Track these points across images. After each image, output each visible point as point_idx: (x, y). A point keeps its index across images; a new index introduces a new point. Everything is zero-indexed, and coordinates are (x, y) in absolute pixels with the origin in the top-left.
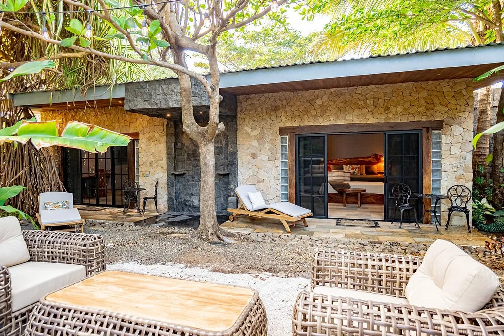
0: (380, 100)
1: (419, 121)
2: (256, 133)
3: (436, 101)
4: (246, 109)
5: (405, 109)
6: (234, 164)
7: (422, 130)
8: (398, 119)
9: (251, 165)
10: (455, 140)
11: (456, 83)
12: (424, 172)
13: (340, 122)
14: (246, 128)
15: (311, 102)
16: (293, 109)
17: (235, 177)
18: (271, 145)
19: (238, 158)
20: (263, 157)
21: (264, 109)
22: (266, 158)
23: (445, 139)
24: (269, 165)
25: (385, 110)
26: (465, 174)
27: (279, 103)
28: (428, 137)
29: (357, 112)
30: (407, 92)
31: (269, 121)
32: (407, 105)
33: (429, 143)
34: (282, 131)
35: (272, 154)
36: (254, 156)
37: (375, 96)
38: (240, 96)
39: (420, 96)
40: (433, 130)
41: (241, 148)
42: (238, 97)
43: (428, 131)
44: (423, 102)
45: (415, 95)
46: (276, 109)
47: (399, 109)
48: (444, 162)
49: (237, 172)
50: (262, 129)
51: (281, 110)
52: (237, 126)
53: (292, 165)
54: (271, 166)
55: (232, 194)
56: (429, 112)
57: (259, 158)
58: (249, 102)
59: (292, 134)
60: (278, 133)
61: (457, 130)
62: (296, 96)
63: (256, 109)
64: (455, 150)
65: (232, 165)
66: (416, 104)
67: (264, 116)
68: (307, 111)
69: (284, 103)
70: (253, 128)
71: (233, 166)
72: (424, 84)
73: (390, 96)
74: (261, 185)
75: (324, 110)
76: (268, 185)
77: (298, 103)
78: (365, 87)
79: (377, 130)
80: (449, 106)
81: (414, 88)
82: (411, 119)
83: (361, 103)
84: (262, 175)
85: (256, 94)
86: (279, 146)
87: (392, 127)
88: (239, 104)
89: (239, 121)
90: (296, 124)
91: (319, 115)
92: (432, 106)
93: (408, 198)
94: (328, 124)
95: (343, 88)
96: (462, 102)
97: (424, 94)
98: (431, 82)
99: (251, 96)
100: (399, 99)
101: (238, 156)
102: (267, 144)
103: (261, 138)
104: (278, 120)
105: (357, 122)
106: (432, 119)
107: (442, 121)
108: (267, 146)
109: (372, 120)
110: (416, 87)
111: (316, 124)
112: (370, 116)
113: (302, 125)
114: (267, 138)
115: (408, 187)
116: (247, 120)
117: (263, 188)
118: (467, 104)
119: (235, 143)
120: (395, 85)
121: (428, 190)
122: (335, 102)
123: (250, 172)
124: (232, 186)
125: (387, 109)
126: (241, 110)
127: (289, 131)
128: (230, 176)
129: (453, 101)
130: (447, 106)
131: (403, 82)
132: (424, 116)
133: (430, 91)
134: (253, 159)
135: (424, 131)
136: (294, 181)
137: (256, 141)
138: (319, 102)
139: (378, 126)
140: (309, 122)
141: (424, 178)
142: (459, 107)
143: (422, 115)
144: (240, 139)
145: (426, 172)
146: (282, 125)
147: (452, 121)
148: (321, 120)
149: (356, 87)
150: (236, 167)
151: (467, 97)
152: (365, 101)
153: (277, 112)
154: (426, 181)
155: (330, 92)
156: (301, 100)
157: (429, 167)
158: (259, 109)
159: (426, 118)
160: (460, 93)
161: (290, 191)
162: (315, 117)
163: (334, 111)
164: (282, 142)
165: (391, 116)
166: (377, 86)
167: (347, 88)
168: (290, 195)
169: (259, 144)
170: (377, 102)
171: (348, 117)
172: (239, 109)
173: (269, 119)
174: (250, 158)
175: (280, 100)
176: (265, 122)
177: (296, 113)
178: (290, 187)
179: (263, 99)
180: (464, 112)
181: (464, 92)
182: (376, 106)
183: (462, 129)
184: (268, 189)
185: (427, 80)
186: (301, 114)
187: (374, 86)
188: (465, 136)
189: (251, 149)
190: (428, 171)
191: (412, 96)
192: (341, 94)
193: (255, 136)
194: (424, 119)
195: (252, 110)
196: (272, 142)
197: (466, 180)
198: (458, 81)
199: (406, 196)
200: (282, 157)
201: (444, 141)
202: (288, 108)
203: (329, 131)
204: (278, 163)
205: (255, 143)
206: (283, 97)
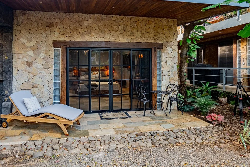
0: (127, 26)
1: (150, 43)
2: (32, 44)
3: (159, 31)
4: (22, 23)
5: (143, 34)
6: (9, 71)
7: (151, 49)
8: (138, 40)
9: (26, 72)
10: (169, 56)
11: (169, 21)
12: (153, 76)
13: (101, 40)
14: (22, 39)
15: (80, 23)
16: (65, 27)
17: (10, 83)
18: (45, 55)
19: (13, 65)
20: (38, 64)
21: (40, 24)
22: (41, 66)
23: (164, 55)
24: (43, 72)
25: (130, 34)
26: (174, 77)
27: (53, 21)
28: (155, 54)
29: (112, 33)
30: (143, 23)
31: (44, 35)
32: (144, 32)
33: (156, 57)
34: (56, 44)
35: (47, 62)
36: (29, 64)
37: (124, 23)
38: (17, 11)
39: (150, 26)
40: (157, 49)
41: (16, 57)
42: (14, 11)
43: (155, 50)
44: (152, 31)
45: (148, 26)
46: (50, 25)
47: (139, 34)
48: (164, 69)
49: (12, 79)
50: (38, 42)
51: (55, 26)
52: (13, 37)
53: (64, 72)
54: (45, 73)
55: (6, 99)
56: (155, 38)
57: (34, 67)
58: (25, 17)
59: (64, 47)
60: (52, 45)
61: (170, 50)
62: (68, 17)
63: (32, 23)
64: (169, 62)
65: (6, 73)
66: (148, 31)
67: (40, 30)
68: (76, 29)
69: (58, 21)
70: (29, 40)
71: (8, 73)
72: (152, 19)
73: (134, 24)
74: (35, 90)
75: (89, 30)
76: (43, 90)
77: (69, 23)
78: (118, 16)
79: (125, 47)
80: (166, 34)
81: (147, 21)
82: (146, 41)
83: (115, 27)
84: (37, 80)
85: (32, 11)
86: (52, 56)
87: (135, 46)
88: (15, 18)
89: (15, 33)
90: (67, 39)
91: (86, 33)
92: (157, 34)
93: (145, 94)
94: (92, 40)
95: (103, 15)
96: (172, 33)
97: (153, 26)
98: (156, 18)
99: (28, 12)
100: (139, 27)
101: (14, 63)
102: (42, 54)
103: (36, 49)
104: (52, 34)
105: (112, 40)
106: (157, 42)
107: (162, 44)
108: (42, 55)
109: (123, 40)
110: (148, 21)
111: (83, 40)
112: (121, 36)
113: (72, 40)
114: (42, 49)
115: (144, 86)
116: (23, 32)
117: (37, 92)
118: (175, 34)
119: (10, 52)
120: (137, 17)
121: (155, 88)
122: (98, 24)
123: (26, 79)
124: (6, 92)
125: (132, 33)
126: (17, 24)
127: (61, 44)
128: (4, 83)
129: (168, 32)
130: (165, 35)
131: (141, 16)
132: (153, 40)
133: (156, 24)
134: (28, 67)
135: (153, 49)
136: (65, 84)
137: (32, 51)
138: (86, 23)
139: (126, 45)
140: (77, 38)
141: (153, 80)
142: (170, 36)
143: (152, 39)
144: (16, 49)
145: (154, 76)
146: (55, 39)
147: (167, 44)
148: (87, 37)
149: (112, 16)
150: (11, 74)
151: (175, 30)
152: (118, 26)
153: (51, 28)
154: (154, 82)
155: (94, 17)
156: (72, 20)
157: (156, 73)
158: (35, 24)
159: (154, 41)
160: (171, 27)
161: (61, 94)
162: (83, 34)
163: (97, 31)
164: (55, 53)
165: (134, 38)
166: (126, 17)
167: (106, 15)
168: (61, 96)
169: (34, 54)
170: (125, 28)
171: (106, 36)
172: (15, 22)
173: (44, 33)
174: (25, 66)
175: (54, 18)
176: (41, 35)
177: (68, 30)
178: (61, 90)
179: (39, 15)
180: (173, 39)
181: (173, 27)
182: (125, 30)
183: (172, 49)
184: (42, 92)
185: (154, 17)
186: (71, 31)
187: (123, 16)
188: (174, 54)
189: (26, 58)
190: (155, 75)
191: (146, 26)
192: (102, 19)
193: (31, 47)
194: (153, 42)
195: (28, 24)
196: (46, 52)
197: (174, 80)
198: (170, 20)
199: (144, 93)
200: (54, 65)
201: (163, 57)
202: (61, 26)
203: (93, 46)
204: (51, 70)
205: (31, 53)
206: (57, 16)
